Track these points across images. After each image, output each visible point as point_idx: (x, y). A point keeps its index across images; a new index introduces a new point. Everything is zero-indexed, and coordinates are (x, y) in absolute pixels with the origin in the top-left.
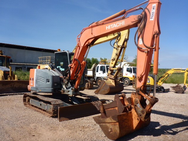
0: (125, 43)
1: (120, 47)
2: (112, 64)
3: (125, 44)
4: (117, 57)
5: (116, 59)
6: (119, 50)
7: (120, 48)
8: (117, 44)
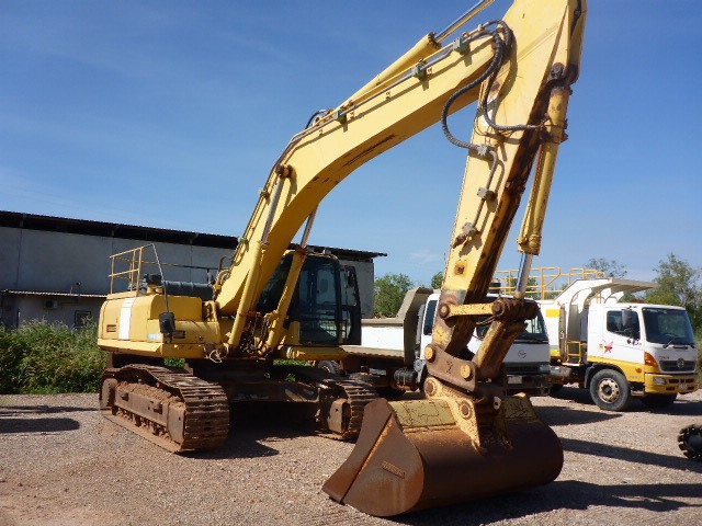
0: (554, 101)
1: (513, 141)
2: (460, 270)
3: (552, 112)
4: (492, 215)
5: (484, 238)
6: (508, 165)
7: (512, 150)
8: (491, 123)
